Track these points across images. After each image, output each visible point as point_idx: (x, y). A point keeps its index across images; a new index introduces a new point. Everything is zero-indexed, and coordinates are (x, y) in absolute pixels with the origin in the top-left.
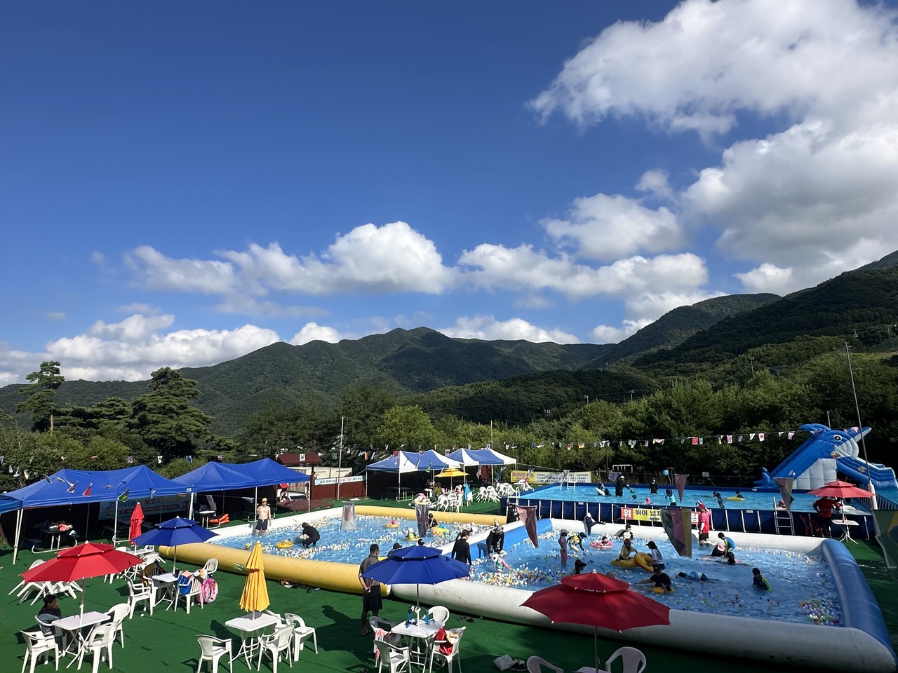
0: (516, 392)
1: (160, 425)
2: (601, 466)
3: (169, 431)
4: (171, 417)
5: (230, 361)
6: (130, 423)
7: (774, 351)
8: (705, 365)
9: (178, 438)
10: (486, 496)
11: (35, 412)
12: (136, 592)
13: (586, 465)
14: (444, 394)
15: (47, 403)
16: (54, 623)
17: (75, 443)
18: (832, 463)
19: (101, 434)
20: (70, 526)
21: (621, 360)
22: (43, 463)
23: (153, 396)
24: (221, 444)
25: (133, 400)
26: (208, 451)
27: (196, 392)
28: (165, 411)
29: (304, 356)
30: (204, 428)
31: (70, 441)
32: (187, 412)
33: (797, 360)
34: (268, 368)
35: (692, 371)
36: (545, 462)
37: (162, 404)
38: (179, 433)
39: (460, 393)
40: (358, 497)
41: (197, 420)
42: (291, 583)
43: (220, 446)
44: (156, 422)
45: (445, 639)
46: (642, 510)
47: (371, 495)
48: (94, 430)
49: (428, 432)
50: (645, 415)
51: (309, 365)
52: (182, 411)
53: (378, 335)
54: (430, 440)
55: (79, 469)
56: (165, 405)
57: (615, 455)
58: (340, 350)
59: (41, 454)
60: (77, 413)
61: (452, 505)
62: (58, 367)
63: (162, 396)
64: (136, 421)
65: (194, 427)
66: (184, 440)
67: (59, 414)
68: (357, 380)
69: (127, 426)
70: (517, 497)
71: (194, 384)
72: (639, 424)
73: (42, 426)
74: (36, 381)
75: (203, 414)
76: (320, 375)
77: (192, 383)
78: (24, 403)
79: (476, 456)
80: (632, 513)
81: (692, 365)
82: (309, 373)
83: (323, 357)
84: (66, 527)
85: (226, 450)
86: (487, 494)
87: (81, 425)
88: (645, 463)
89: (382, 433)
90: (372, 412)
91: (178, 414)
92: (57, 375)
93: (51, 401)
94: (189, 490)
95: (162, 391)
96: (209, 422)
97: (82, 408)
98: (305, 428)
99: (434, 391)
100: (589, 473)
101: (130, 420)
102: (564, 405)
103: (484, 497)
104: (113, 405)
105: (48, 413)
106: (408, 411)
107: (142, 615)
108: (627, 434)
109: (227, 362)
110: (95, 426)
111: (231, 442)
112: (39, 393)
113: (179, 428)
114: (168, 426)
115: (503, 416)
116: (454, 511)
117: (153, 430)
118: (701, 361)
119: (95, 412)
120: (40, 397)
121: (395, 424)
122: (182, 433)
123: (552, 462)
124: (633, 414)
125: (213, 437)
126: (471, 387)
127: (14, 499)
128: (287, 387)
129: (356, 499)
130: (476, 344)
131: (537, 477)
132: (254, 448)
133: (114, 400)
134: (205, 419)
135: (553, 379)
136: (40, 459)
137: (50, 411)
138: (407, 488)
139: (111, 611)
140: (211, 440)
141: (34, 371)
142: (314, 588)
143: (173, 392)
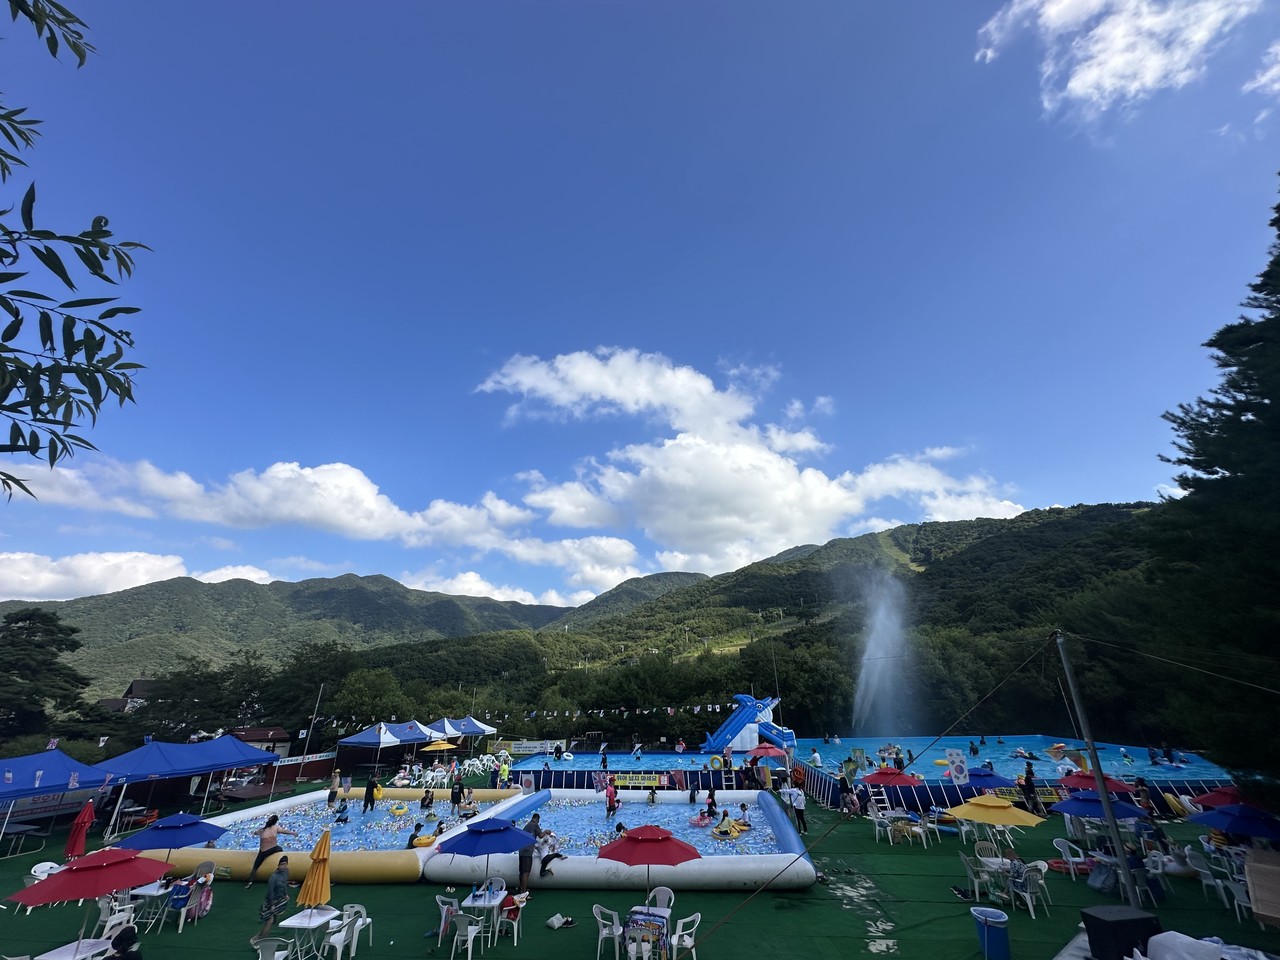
2: (575, 733)
4: (24, 677)
7: (704, 623)
8: (651, 633)
13: (558, 733)
14: (395, 651)
18: (755, 727)
24: (91, 713)
27: (75, 643)
28: (15, 667)
29: (217, 597)
30: (75, 692)
33: (719, 632)
34: (157, 609)
35: (639, 638)
38: (32, 700)
39: (413, 650)
46: (622, 775)
51: (220, 609)
52: (44, 668)
58: (270, 593)
63: (14, 646)
65: (60, 691)
66: (38, 708)
76: (233, 622)
79: (459, 726)
81: (640, 632)
83: (244, 600)
91: (35, 673)
94: (122, 780)
95: (17, 639)
113: (35, 692)
118: (647, 629)
131: (514, 747)
134: (80, 680)
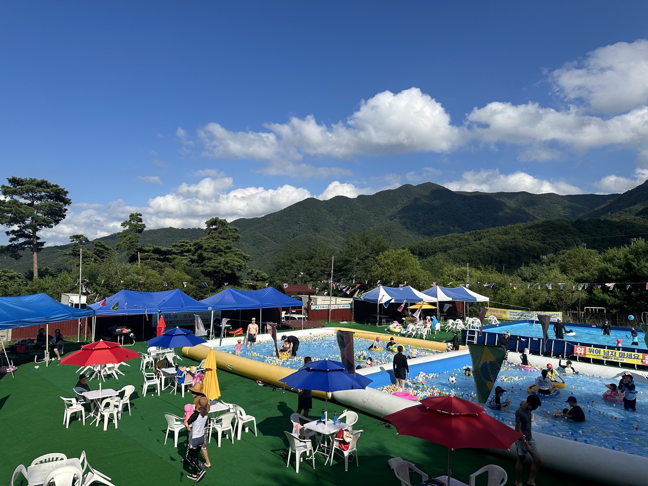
0: (514, 239)
1: (212, 261)
2: (573, 307)
3: (219, 265)
4: (221, 255)
5: (274, 213)
6: (192, 259)
9: (225, 271)
10: (454, 327)
11: (128, 249)
12: (148, 379)
13: (558, 305)
14: (446, 240)
15: (135, 243)
16: (83, 394)
17: (154, 272)
19: (173, 267)
20: (129, 330)
21: (625, 209)
22: (133, 286)
23: (208, 239)
24: (258, 276)
25: (194, 241)
26: (249, 281)
27: (238, 236)
28: (216, 250)
29: (329, 209)
30: (244, 264)
31: (150, 271)
32: (232, 252)
34: (302, 219)
36: (518, 302)
37: (213, 245)
38: (226, 267)
39: (461, 240)
40: (346, 321)
41: (240, 258)
42: (263, 382)
43: (258, 278)
44: (210, 259)
45: (343, 438)
46: (595, 349)
47: (357, 320)
48: (168, 263)
49: (415, 272)
50: (623, 262)
51: (334, 216)
52: (228, 251)
53: (389, 191)
54: (417, 279)
55: (157, 291)
56: (215, 246)
57: (590, 298)
58: (358, 204)
59: (131, 280)
60: (157, 251)
61: (419, 333)
62: (141, 217)
63: (213, 239)
64: (195, 257)
65: (237, 263)
66: (230, 272)
67: (144, 251)
68: (371, 228)
69: (190, 261)
70: (476, 330)
71: (236, 230)
72: (616, 269)
73: (133, 259)
74: (127, 227)
75: (243, 253)
76: (342, 225)
77: (235, 229)
78: (121, 243)
79: (451, 293)
80: (585, 351)
82: (334, 222)
83: (345, 210)
84: (126, 331)
85: (262, 281)
86: (455, 326)
87: (159, 260)
88: (619, 307)
89: (377, 271)
90: (370, 254)
91: (225, 253)
92: (141, 223)
93: (138, 242)
94: (210, 308)
95: (214, 235)
96: (248, 259)
97: (159, 247)
98: (317, 266)
99: (436, 238)
100: (560, 313)
101: (192, 257)
102: (561, 252)
103: (452, 328)
104: (183, 245)
105: (136, 250)
106: (398, 254)
107: (153, 395)
108: (603, 278)
109: (271, 214)
110: (168, 260)
111: (266, 275)
112: (130, 236)
113: (226, 263)
114: (218, 261)
115: (500, 260)
116: (421, 338)
117: (208, 264)
119: (168, 250)
120: (130, 239)
121: (387, 264)
122: (229, 267)
123: (525, 302)
124: (611, 260)
125: (252, 271)
126: (470, 234)
127: (92, 309)
128: (317, 234)
129: (345, 322)
130: (478, 197)
131: (509, 314)
132: (279, 280)
133: (184, 242)
134: (244, 257)
135: (551, 227)
136: (131, 283)
137: (138, 249)
138: (386, 316)
139: (123, 389)
140: (251, 273)
141: (126, 220)
142: (279, 387)
143: (221, 236)
